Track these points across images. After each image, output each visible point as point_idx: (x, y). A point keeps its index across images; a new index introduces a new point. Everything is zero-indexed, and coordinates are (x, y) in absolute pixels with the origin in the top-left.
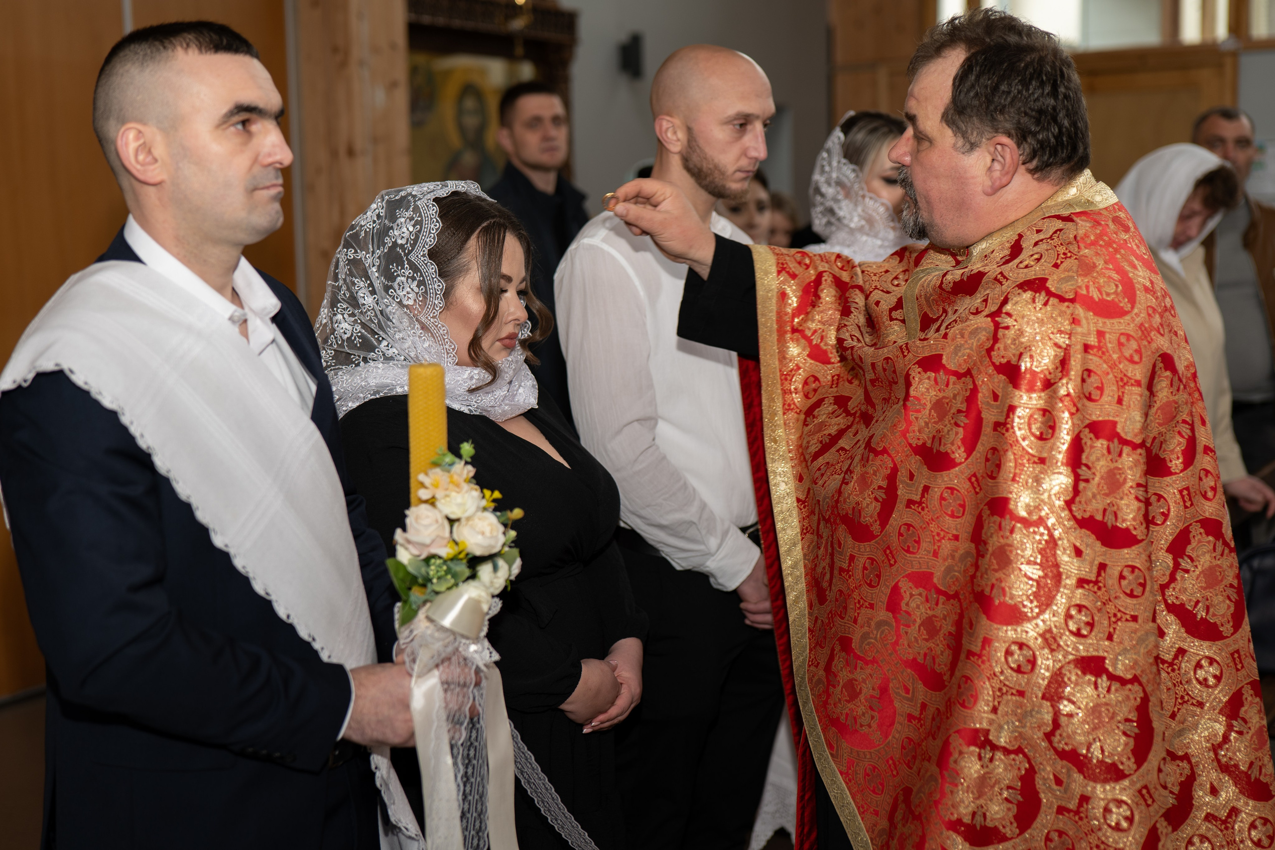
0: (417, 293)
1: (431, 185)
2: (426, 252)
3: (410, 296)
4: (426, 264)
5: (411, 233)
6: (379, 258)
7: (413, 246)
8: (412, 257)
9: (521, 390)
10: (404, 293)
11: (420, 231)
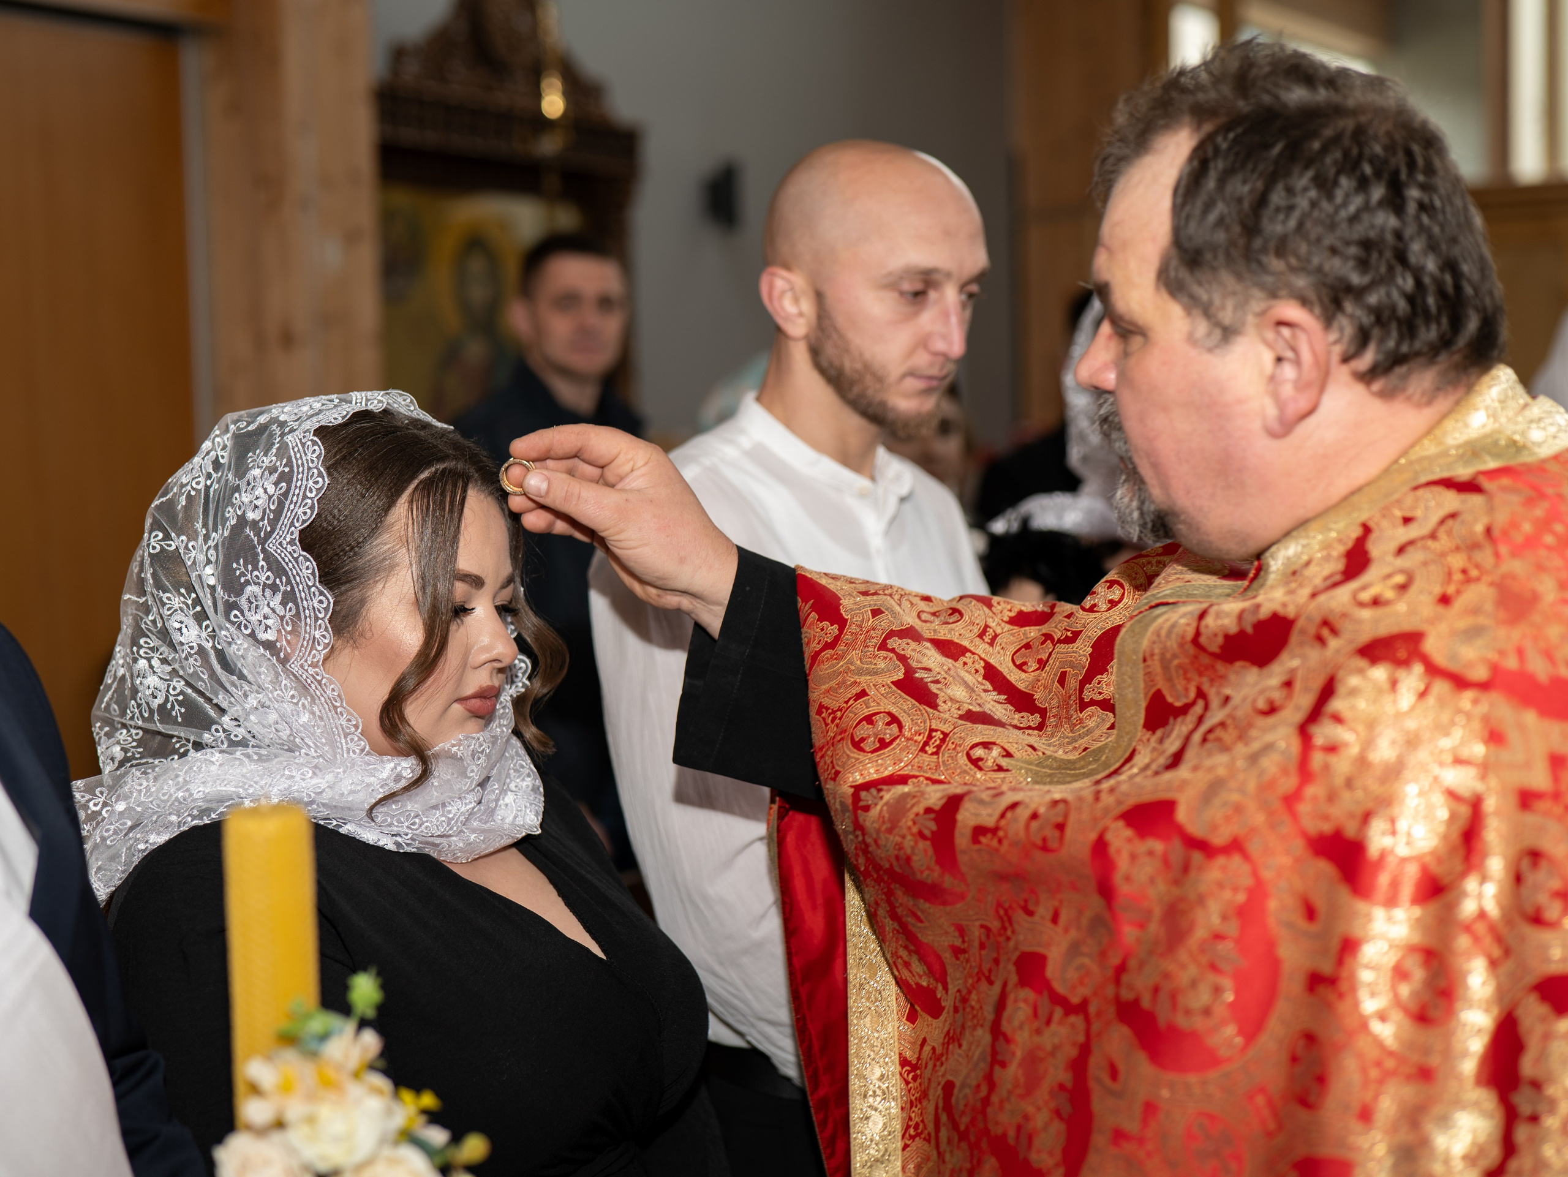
0: (282, 618)
1: (315, 403)
2: (296, 535)
3: (269, 622)
4: (296, 559)
5: (270, 497)
6: (216, 547)
7: (274, 523)
8: (271, 546)
9: (509, 798)
10: (259, 617)
11: (286, 494)
